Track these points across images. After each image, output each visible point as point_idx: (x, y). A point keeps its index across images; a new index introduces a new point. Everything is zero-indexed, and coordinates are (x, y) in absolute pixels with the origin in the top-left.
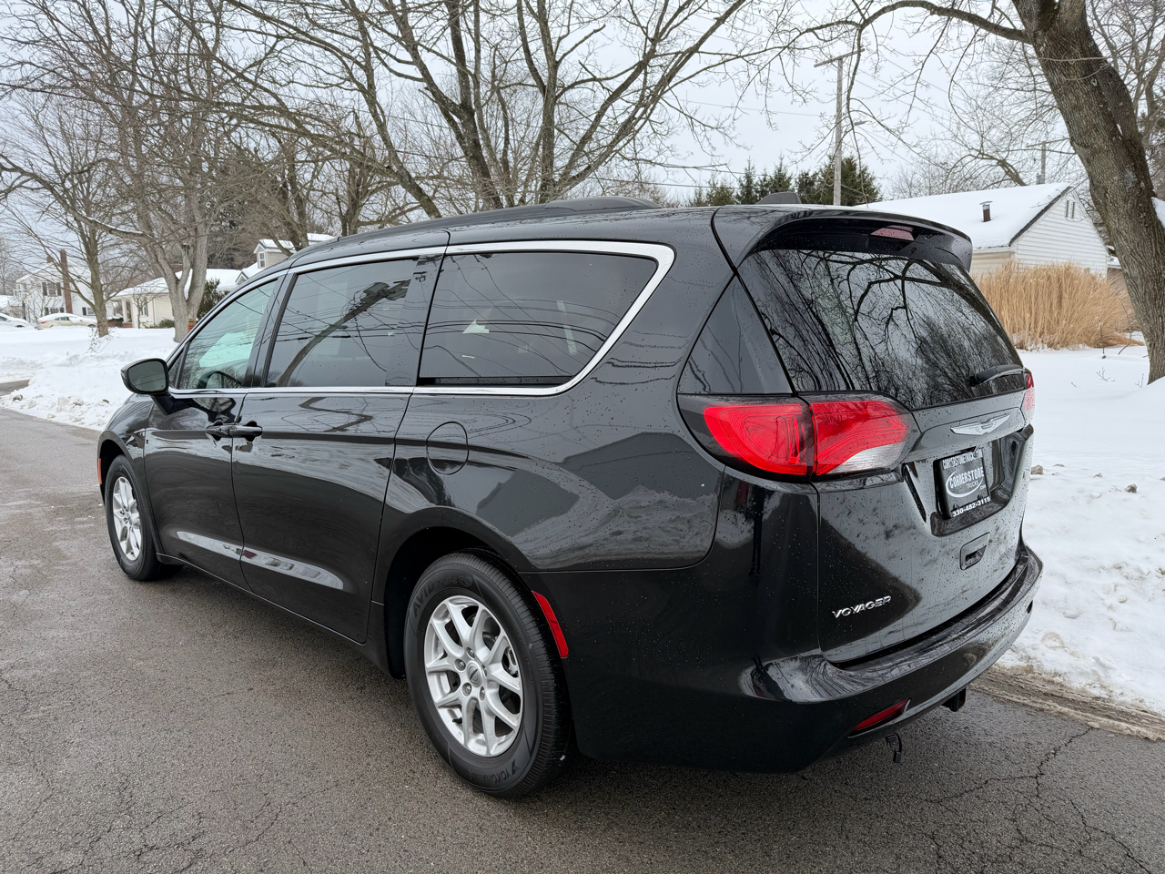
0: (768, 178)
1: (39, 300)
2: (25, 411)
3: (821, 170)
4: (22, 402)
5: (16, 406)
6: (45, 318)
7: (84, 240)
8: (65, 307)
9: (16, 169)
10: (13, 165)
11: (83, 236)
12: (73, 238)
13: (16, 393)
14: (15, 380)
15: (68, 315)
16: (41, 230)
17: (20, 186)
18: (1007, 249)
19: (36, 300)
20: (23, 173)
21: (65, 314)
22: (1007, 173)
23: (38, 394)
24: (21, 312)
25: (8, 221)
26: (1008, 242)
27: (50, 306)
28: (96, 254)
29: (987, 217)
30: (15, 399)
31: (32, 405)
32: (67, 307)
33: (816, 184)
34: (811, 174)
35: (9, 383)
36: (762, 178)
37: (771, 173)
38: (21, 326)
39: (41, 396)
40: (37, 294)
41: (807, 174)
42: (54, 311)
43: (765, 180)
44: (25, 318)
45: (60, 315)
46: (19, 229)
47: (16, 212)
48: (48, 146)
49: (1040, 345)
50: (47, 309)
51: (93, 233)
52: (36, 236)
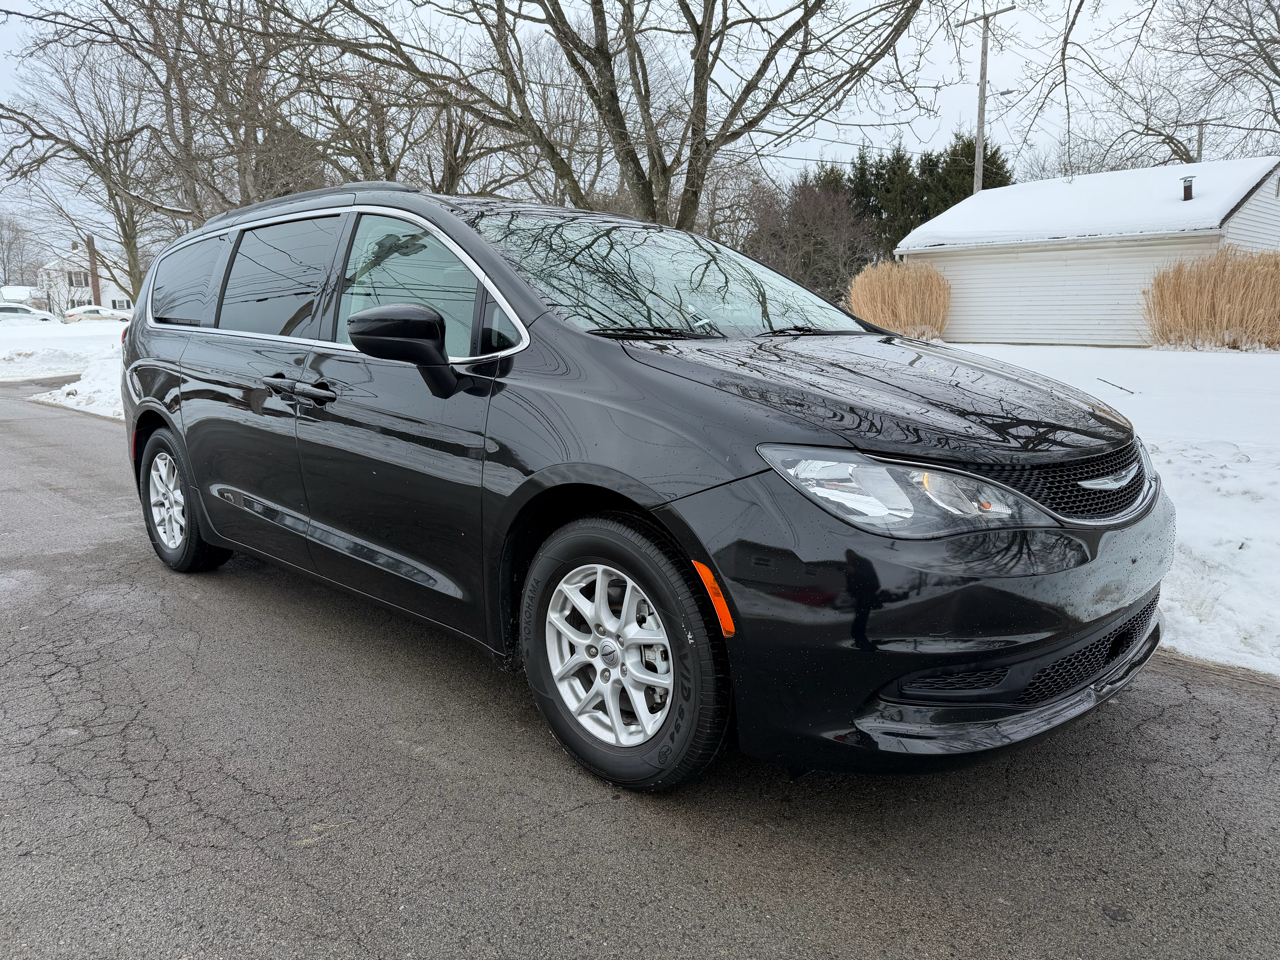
0: (885, 159)
1: (64, 291)
2: (83, 407)
3: (946, 151)
4: (77, 398)
5: (70, 402)
6: (71, 312)
7: (121, 221)
8: (92, 299)
9: (50, 136)
10: (46, 132)
11: (119, 216)
12: (109, 219)
13: (67, 388)
14: (58, 375)
15: (97, 308)
16: (73, 209)
17: (54, 155)
18: (1217, 232)
19: (62, 292)
20: (58, 140)
21: (93, 307)
22: (1174, 152)
23: (95, 389)
24: (46, 304)
25: (37, 198)
26: (1218, 223)
27: (76, 298)
28: (134, 238)
29: (1188, 194)
30: (68, 394)
31: (90, 401)
32: (95, 300)
33: (940, 166)
34: (935, 154)
35: (51, 379)
36: (877, 159)
37: (888, 154)
38: (46, 320)
39: (99, 391)
40: (62, 285)
41: (931, 155)
42: (81, 303)
43: (881, 161)
44: (50, 311)
45: (87, 308)
46: (49, 207)
47: (45, 189)
48: (79, 113)
49: (1257, 344)
50: (73, 302)
51: (131, 212)
52: (67, 216)
